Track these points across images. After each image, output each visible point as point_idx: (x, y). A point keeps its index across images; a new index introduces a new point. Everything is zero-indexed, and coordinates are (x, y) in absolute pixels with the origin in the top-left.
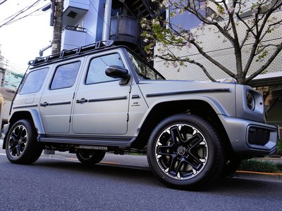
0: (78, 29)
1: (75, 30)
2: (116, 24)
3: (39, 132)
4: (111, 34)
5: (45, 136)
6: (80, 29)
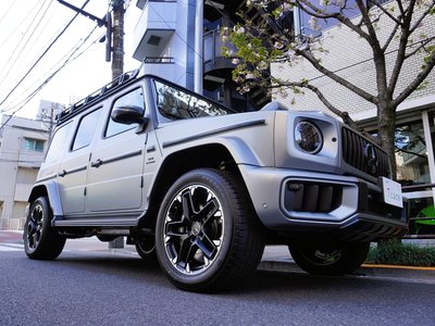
0: (163, 60)
1: (160, 62)
2: (212, 43)
3: (55, 213)
4: (206, 59)
5: (63, 218)
6: (168, 60)
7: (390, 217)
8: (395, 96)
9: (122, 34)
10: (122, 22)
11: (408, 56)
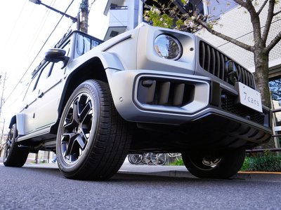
3: (19, 133)
7: (248, 119)
8: (268, 43)
9: (87, 26)
10: (87, 18)
11: (277, 14)
